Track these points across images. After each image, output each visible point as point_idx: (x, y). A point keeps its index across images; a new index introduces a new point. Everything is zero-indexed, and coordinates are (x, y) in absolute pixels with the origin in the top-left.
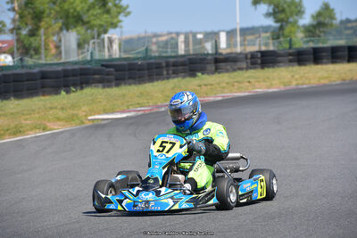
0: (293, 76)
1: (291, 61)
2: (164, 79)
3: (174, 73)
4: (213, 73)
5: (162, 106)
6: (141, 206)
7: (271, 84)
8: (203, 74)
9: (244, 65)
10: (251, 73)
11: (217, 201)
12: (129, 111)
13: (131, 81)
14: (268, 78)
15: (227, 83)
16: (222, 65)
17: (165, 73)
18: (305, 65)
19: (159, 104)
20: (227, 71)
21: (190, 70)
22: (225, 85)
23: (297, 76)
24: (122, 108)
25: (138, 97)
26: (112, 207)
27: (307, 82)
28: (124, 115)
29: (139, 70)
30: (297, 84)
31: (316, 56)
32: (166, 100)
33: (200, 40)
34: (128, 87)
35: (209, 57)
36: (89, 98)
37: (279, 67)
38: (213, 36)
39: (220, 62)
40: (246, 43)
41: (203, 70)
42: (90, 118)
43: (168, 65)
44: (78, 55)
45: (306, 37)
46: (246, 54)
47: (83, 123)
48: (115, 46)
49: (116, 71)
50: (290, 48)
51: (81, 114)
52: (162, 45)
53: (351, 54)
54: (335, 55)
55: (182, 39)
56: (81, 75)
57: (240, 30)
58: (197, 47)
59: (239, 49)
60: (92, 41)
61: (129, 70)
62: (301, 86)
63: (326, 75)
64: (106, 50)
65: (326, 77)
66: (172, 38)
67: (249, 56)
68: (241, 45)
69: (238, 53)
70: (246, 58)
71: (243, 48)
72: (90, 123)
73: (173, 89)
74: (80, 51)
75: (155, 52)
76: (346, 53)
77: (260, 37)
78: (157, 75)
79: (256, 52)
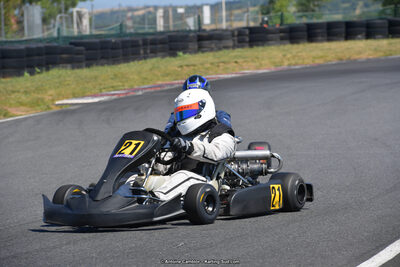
0: (284, 56)
1: (282, 39)
2: (141, 59)
3: (151, 52)
4: (196, 52)
5: (138, 90)
7: (261, 65)
8: (184, 53)
9: (230, 43)
10: (238, 52)
12: (102, 95)
13: (103, 61)
14: (257, 58)
15: (212, 64)
16: (206, 43)
17: (142, 52)
18: (298, 43)
19: (136, 87)
20: (212, 50)
21: (171, 49)
22: (208, 65)
23: (289, 56)
24: (94, 92)
25: (112, 79)
27: (300, 61)
28: (96, 100)
29: (112, 49)
30: (289, 65)
31: (310, 33)
32: (143, 83)
33: (181, 14)
34: (100, 68)
35: (191, 35)
36: (56, 80)
37: (269, 45)
38: (196, 10)
39: (204, 40)
40: (233, 18)
41: (185, 50)
42: (57, 103)
43: (145, 43)
44: (43, 32)
45: (299, 11)
46: (233, 31)
47: (49, 108)
48: (86, 22)
49: (87, 50)
50: (281, 24)
51: (47, 98)
52: (138, 20)
53: (349, 30)
54: (331, 31)
55: (160, 13)
56: (47, 54)
57: (226, 3)
58: (179, 22)
59: (224, 25)
60: (59, 16)
61: (102, 48)
62: (293, 67)
63: (321, 54)
64: (75, 26)
65: (322, 57)
66: (150, 13)
67: (236, 33)
68: (227, 21)
69: (223, 30)
70: (233, 35)
71: (229, 23)
72: (58, 109)
73: (151, 70)
74: (45, 27)
75: (130, 28)
76: (343, 29)
77: (248, 11)
78: (133, 54)
79: (244, 28)
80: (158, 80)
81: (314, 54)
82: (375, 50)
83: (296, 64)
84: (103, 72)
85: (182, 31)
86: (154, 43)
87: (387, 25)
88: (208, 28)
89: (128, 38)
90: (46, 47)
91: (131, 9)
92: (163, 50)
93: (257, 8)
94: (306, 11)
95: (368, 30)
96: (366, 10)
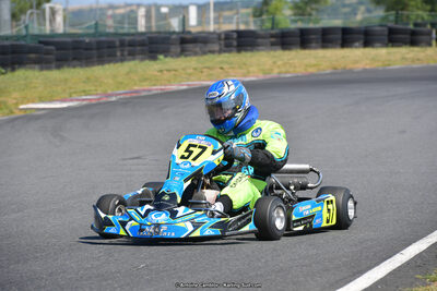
0: (275, 63)
1: (273, 44)
2: (117, 62)
3: (129, 55)
4: (178, 55)
6: (149, 230)
7: (249, 72)
8: (166, 56)
9: (216, 47)
10: (225, 57)
11: (254, 228)
12: (72, 100)
13: (75, 62)
14: (245, 64)
15: (195, 69)
16: (189, 46)
17: (119, 54)
18: (289, 49)
19: (109, 92)
20: (196, 54)
21: (151, 52)
22: (190, 71)
23: (279, 63)
24: (63, 96)
25: (84, 82)
26: (112, 230)
27: (291, 70)
28: (65, 105)
29: (86, 49)
30: (280, 73)
31: (304, 39)
32: (118, 88)
33: (165, 14)
34: (72, 70)
35: (174, 36)
36: (22, 82)
37: (258, 50)
38: (181, 10)
39: (188, 43)
40: (221, 20)
41: (166, 53)
42: (21, 107)
43: (122, 44)
44: (12, 28)
45: (295, 15)
46: (219, 35)
47: (12, 112)
48: (59, 19)
49: (57, 49)
50: (272, 28)
51: (11, 101)
52: (119, 18)
53: (346, 37)
54: (327, 38)
55: (142, 12)
56: (13, 52)
57: (215, 4)
58: (162, 23)
59: (212, 28)
60: (29, 12)
61: (74, 48)
62: (282, 76)
63: (313, 62)
64: (48, 23)
65: (314, 65)
66: (132, 11)
67: (223, 36)
68: (215, 23)
69: (210, 33)
70: (219, 39)
71: (217, 26)
72: (22, 114)
73: (128, 73)
74: (14, 23)
75: (110, 27)
76: (339, 36)
77: (237, 13)
78: (109, 56)
79: (233, 31)
80: (135, 84)
81: (306, 62)
82: (373, 59)
83: (286, 73)
84: (74, 75)
85: (165, 33)
86: (132, 44)
87: (386, 33)
88: (193, 30)
89: (103, 39)
90: (12, 45)
91: (112, 7)
92: (142, 53)
93: (249, 11)
94: (303, 15)
95: (367, 37)
96: (367, 15)
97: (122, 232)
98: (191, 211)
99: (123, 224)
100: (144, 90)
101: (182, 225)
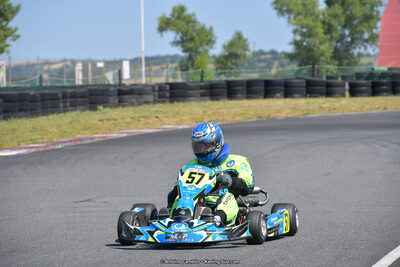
0: (205, 112)
1: (202, 95)
2: (59, 112)
3: (71, 106)
4: (116, 106)
5: (58, 143)
6: (173, 238)
7: (182, 121)
8: (105, 107)
9: (151, 98)
10: (159, 107)
11: (249, 235)
12: (20, 149)
13: (22, 114)
14: (178, 113)
15: (132, 118)
16: (127, 97)
17: (61, 105)
18: (218, 99)
19: (55, 140)
20: (132, 104)
21: (91, 103)
22: (129, 120)
23: (209, 112)
24: (11, 145)
25: (31, 131)
26: (142, 238)
27: (221, 118)
28: (14, 153)
29: (31, 101)
31: (230, 90)
32: (62, 137)
33: (101, 68)
34: (18, 120)
35: (112, 89)
37: (189, 101)
39: (125, 95)
40: (152, 74)
41: (105, 104)
43: (65, 96)
45: (217, 69)
46: (154, 86)
48: (3, 74)
49: (5, 102)
50: (201, 81)
53: (268, 89)
54: (251, 89)
55: (79, 67)
58: (99, 76)
59: (144, 80)
61: (20, 101)
63: (240, 111)
65: (241, 114)
66: (68, 67)
67: (157, 88)
68: (146, 76)
69: (143, 85)
70: (154, 91)
71: (148, 78)
73: (71, 123)
75: (47, 81)
76: (262, 88)
77: (167, 67)
78: (53, 107)
80: (78, 133)
81: (234, 111)
82: (294, 109)
84: (21, 125)
86: (73, 96)
87: (304, 85)
89: (47, 91)
92: (83, 104)
95: (287, 89)
96: (281, 69)
97: (151, 239)
98: (202, 222)
99: (151, 233)
100: (87, 138)
101: (198, 233)
